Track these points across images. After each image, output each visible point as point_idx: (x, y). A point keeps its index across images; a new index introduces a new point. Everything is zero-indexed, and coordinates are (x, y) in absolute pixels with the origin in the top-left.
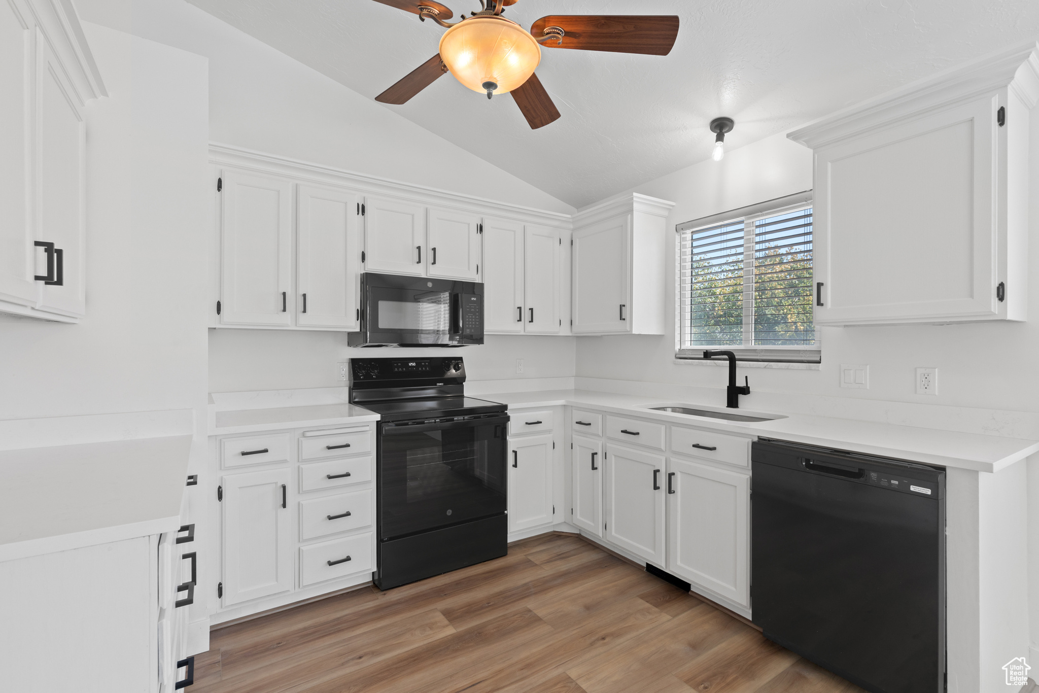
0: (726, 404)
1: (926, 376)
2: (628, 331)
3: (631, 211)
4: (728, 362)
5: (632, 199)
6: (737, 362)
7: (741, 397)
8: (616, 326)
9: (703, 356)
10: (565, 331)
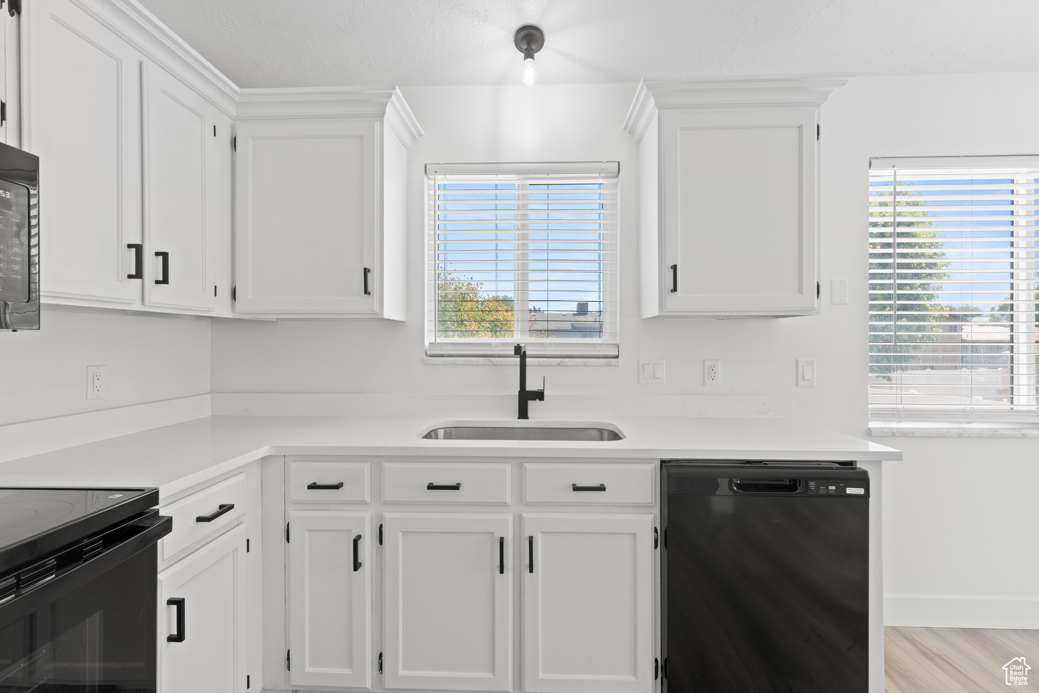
0: (517, 416)
1: (713, 368)
2: (376, 314)
3: (381, 116)
4: (519, 359)
5: (390, 96)
6: (527, 359)
7: (532, 405)
8: (359, 304)
9: (513, 353)
10: (222, 308)
